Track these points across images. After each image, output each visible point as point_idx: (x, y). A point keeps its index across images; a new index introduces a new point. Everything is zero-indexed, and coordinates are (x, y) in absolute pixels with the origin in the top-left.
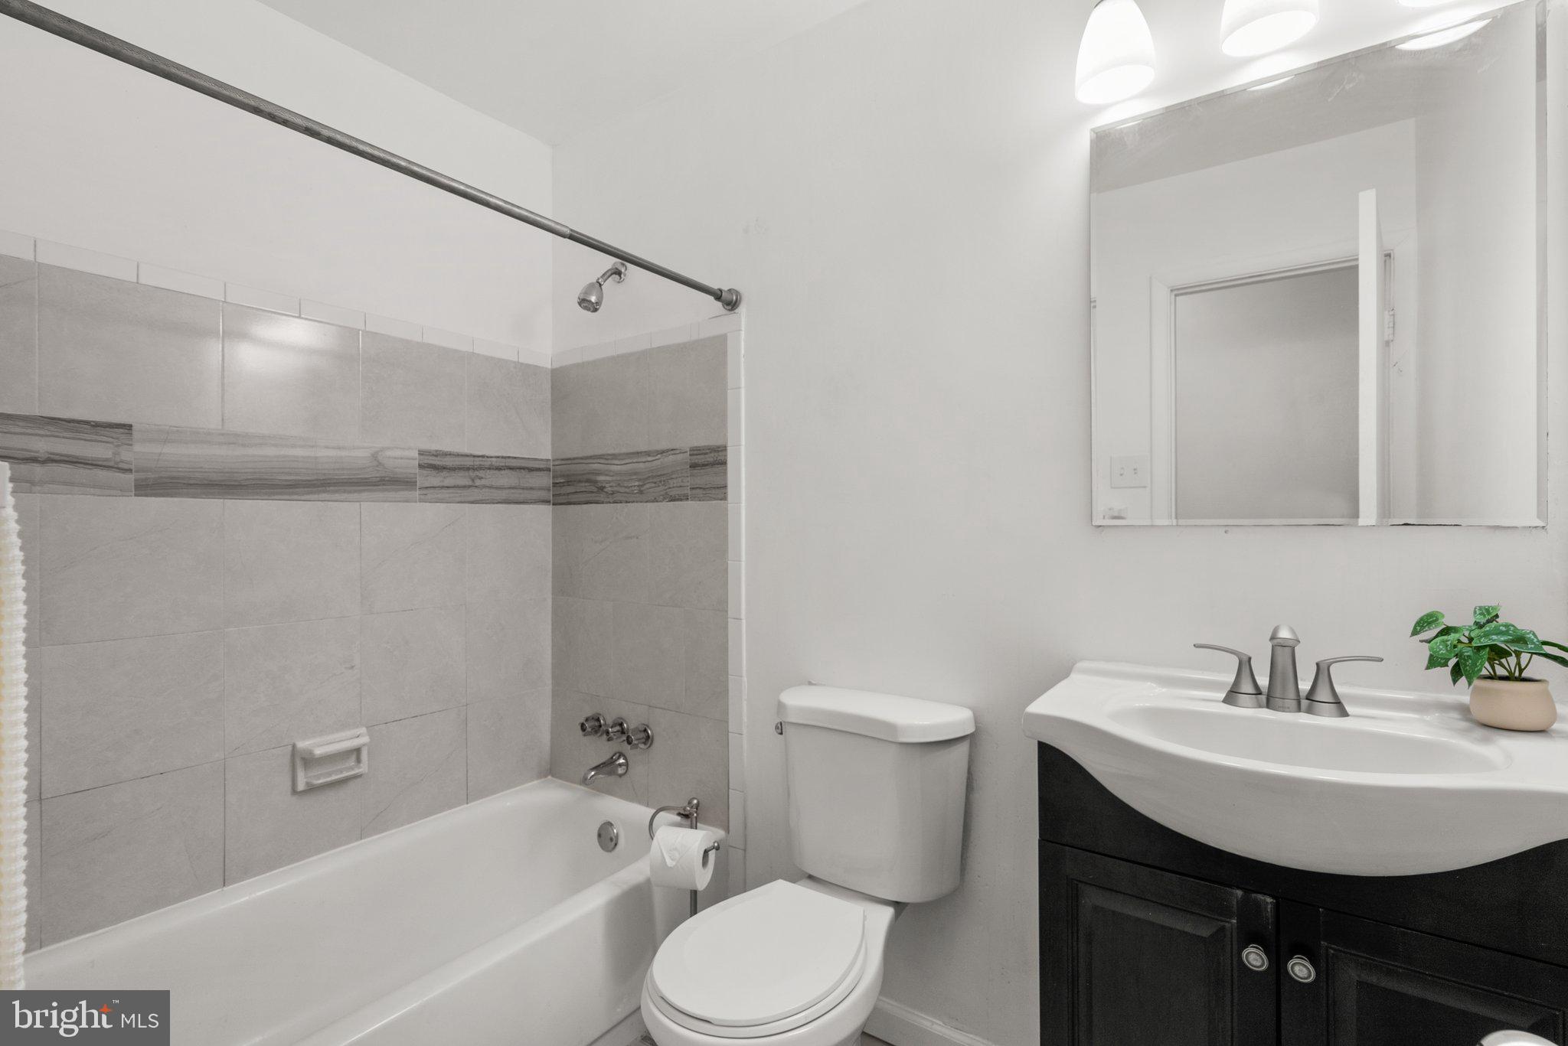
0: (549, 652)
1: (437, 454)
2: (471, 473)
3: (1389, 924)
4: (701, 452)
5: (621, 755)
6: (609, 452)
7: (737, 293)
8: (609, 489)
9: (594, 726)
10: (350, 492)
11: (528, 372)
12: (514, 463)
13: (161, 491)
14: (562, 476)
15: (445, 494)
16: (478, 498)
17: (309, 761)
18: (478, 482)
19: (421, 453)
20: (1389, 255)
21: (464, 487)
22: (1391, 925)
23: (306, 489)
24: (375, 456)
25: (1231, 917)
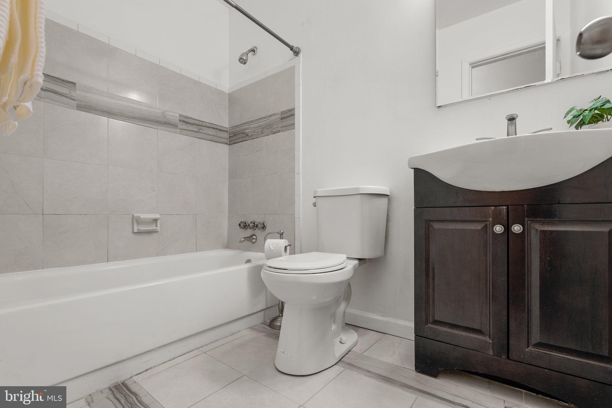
0: (227, 201)
1: (186, 117)
2: (198, 127)
3: (552, 204)
4: (285, 113)
5: (254, 235)
6: (250, 120)
7: (299, 48)
8: (250, 135)
9: (244, 226)
10: (154, 125)
11: (220, 93)
12: (215, 127)
13: (86, 110)
14: (232, 133)
15: (188, 133)
16: (201, 137)
17: (138, 221)
18: (201, 131)
19: (180, 115)
20: (558, 40)
21: (196, 132)
22: (553, 204)
23: (138, 120)
24: (163, 113)
25: (490, 218)
